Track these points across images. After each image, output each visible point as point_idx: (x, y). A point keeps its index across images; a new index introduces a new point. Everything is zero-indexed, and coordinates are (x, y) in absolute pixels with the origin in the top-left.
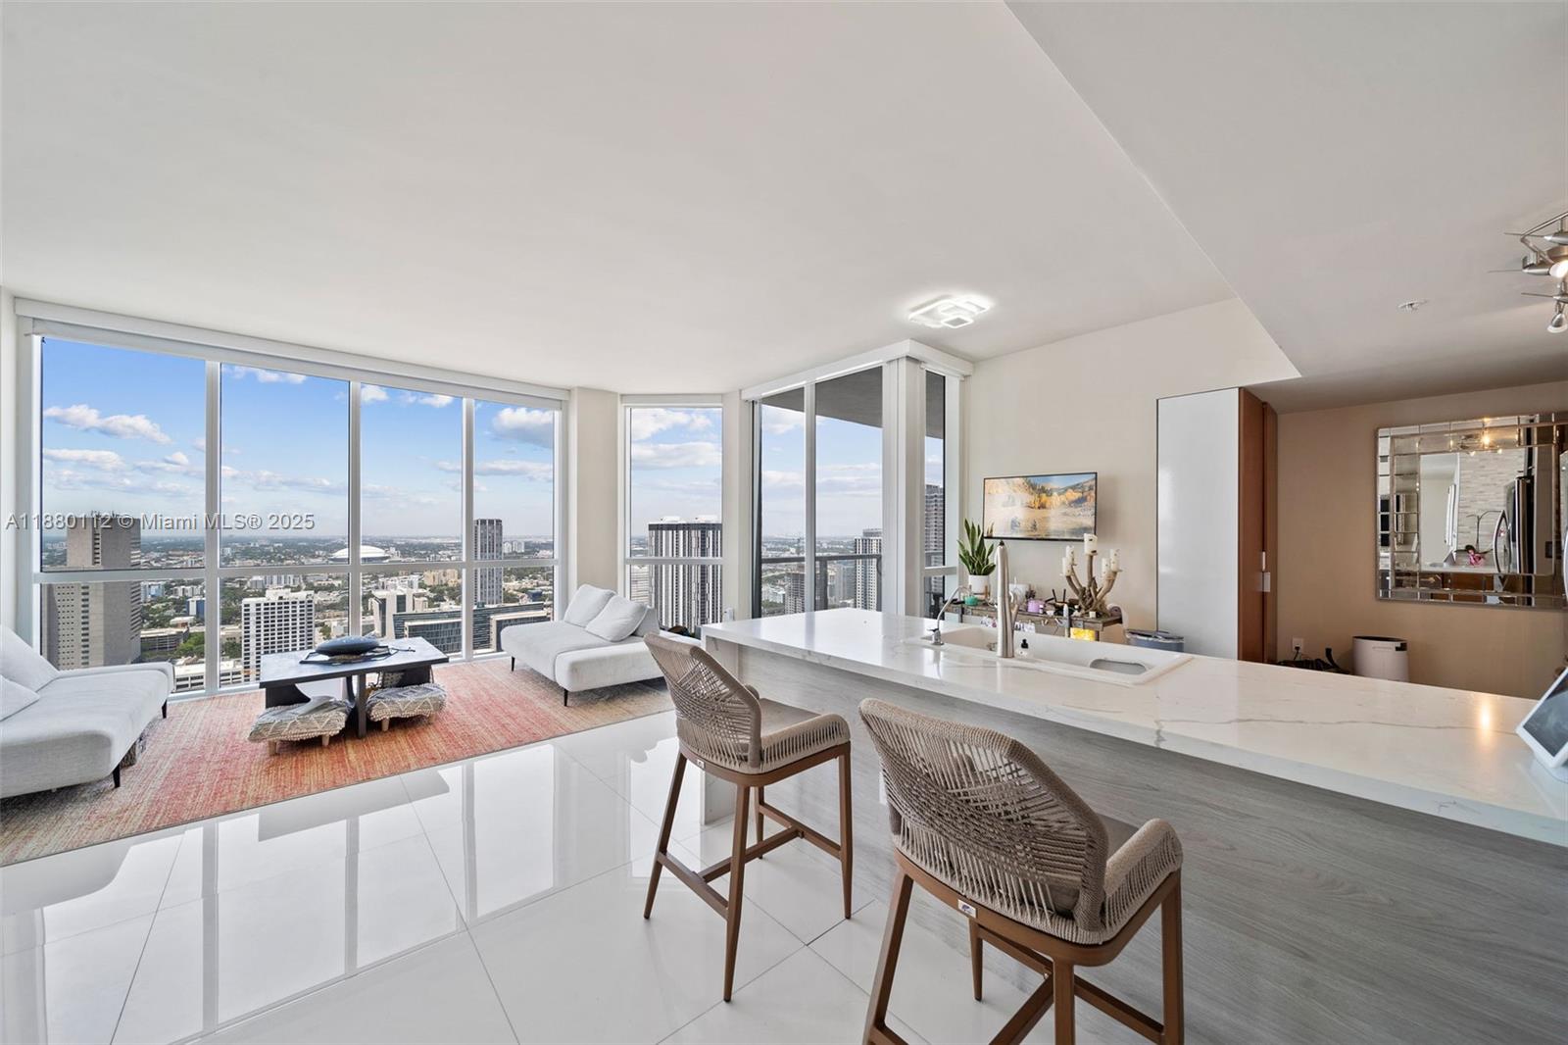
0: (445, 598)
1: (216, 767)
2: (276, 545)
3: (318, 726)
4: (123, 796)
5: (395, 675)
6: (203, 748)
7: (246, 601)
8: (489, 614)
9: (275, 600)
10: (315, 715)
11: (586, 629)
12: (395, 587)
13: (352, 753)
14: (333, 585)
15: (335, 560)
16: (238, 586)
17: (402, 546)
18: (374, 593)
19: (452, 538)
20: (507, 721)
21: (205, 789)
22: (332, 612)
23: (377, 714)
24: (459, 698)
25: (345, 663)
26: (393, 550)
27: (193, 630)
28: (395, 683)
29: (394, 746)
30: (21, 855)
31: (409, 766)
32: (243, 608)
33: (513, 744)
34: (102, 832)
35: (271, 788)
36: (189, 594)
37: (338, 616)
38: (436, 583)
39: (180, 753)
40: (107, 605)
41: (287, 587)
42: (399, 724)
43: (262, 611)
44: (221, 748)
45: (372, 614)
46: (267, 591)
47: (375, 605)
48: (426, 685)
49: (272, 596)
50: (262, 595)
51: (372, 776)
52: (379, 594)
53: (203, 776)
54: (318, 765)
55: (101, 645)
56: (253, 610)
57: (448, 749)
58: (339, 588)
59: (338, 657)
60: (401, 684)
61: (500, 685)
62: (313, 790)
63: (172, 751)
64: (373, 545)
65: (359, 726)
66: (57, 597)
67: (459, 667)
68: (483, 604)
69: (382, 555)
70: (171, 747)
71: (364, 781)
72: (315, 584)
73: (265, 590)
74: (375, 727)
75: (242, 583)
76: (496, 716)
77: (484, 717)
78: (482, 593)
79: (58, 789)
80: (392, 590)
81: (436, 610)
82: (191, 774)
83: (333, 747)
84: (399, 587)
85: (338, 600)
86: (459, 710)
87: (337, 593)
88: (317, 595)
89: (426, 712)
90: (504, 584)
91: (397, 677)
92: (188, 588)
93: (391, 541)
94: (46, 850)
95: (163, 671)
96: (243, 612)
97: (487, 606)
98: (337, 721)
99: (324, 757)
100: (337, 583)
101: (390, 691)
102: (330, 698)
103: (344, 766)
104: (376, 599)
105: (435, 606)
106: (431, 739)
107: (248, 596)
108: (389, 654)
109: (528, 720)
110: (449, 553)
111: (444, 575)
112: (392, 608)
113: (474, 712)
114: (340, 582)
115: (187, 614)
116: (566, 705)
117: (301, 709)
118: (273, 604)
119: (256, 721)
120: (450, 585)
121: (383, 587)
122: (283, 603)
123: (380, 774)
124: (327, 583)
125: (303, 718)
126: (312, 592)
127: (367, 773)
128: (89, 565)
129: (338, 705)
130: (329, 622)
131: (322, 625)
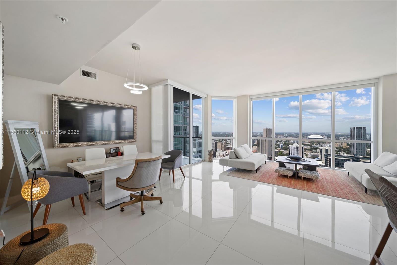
0: (342, 151)
1: (269, 175)
2: (296, 134)
3: (287, 173)
4: (257, 175)
5: (306, 167)
6: (269, 171)
7: (289, 146)
8: (360, 159)
9: (295, 146)
10: (287, 171)
11: (383, 168)
12: (325, 146)
13: (293, 182)
14: (308, 144)
15: (309, 138)
16: (288, 143)
17: (327, 135)
18: (319, 147)
19: (344, 133)
20: (339, 189)
21: (267, 178)
22: (308, 151)
23: (300, 175)
24: (325, 178)
25: (293, 161)
26: (324, 136)
27: (280, 150)
28: (306, 169)
29: (303, 183)
30: (245, 178)
31: (305, 189)
32: (289, 147)
33: (338, 196)
34: (253, 179)
35: (276, 182)
36: (280, 143)
37: (309, 152)
38: (339, 146)
39: (265, 171)
40: (268, 144)
41: (298, 144)
42: (305, 179)
43: (293, 148)
44: (271, 172)
45: (318, 153)
46: (294, 144)
47: (319, 151)
48: (314, 172)
49: (295, 145)
50: (293, 145)
51: (295, 188)
52: (321, 148)
53: (267, 176)
54: (286, 181)
55: (267, 151)
56: (291, 148)
57: (316, 190)
58: (310, 145)
59: (292, 159)
60: (308, 170)
61: (341, 179)
62: (283, 186)
63: (265, 170)
64: (319, 135)
65: (296, 176)
66: (262, 142)
67: (329, 170)
68: (357, 155)
69: (321, 137)
70: (265, 169)
71: (293, 188)
72: (304, 144)
73: (293, 144)
74: (300, 178)
75: (289, 142)
76: (335, 187)
77: (331, 186)
78: (356, 151)
79: (250, 170)
80: (324, 147)
81: (339, 154)
82: (266, 175)
83: (290, 179)
84: (326, 147)
85: (309, 148)
86: (324, 181)
87: (309, 146)
88: (304, 146)
89: (313, 178)
90: (366, 149)
91: (307, 167)
92: (280, 142)
93: (324, 134)
94: (247, 178)
95: (265, 156)
96: (289, 148)
97: (358, 156)
98: (291, 174)
99: (287, 180)
100: (309, 144)
101: (304, 170)
102: (290, 168)
103: (290, 184)
104: (319, 149)
105: (338, 153)
106: (313, 186)
107: (290, 145)
108: (304, 161)
109: (347, 192)
110: (344, 138)
111: (342, 144)
112: (324, 152)
113: (328, 183)
114: (310, 144)
115: (279, 147)
116: (366, 192)
117: (284, 169)
118: (295, 147)
119: (276, 168)
120: (344, 147)
121: (322, 146)
122: (297, 147)
123: (297, 188)
124: (307, 144)
125: (284, 171)
126: (303, 145)
127: (295, 187)
128: (266, 137)
129: (292, 170)
130: (307, 153)
131: (305, 154)
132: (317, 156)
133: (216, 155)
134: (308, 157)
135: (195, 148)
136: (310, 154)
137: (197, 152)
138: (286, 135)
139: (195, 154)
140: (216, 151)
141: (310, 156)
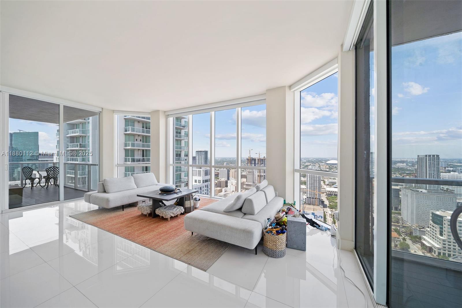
15: (327, 164)
130: (325, 180)
131: (324, 180)
132: (334, 182)
133: (228, 184)
134: (326, 184)
135: (201, 176)
136: (328, 180)
137: (203, 181)
138: (305, 160)
139: (200, 184)
140: (228, 179)
141: (328, 183)
